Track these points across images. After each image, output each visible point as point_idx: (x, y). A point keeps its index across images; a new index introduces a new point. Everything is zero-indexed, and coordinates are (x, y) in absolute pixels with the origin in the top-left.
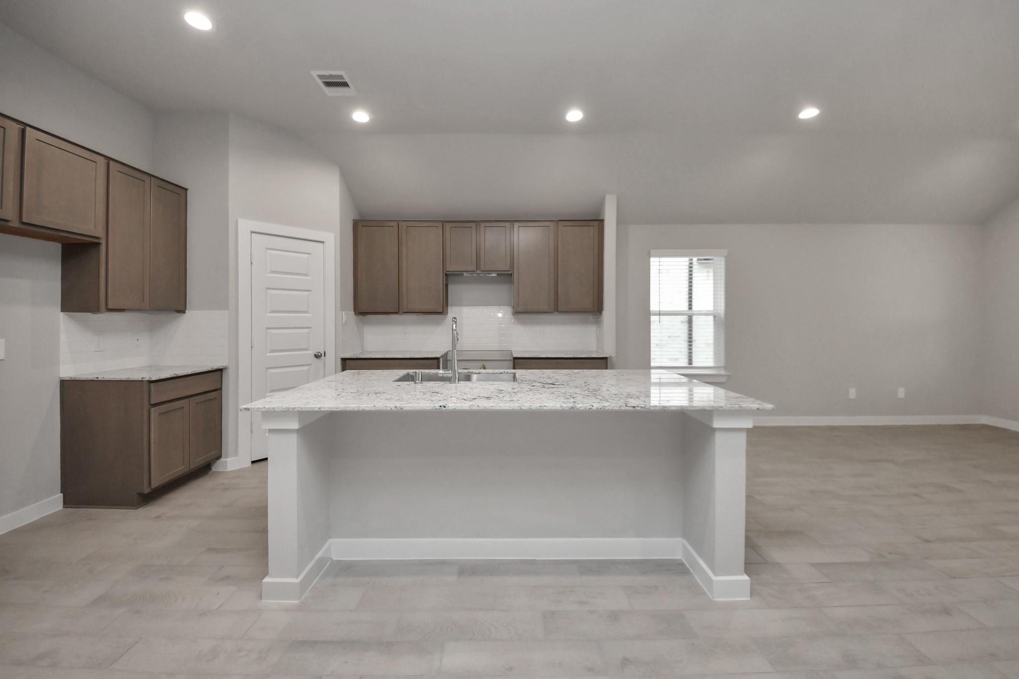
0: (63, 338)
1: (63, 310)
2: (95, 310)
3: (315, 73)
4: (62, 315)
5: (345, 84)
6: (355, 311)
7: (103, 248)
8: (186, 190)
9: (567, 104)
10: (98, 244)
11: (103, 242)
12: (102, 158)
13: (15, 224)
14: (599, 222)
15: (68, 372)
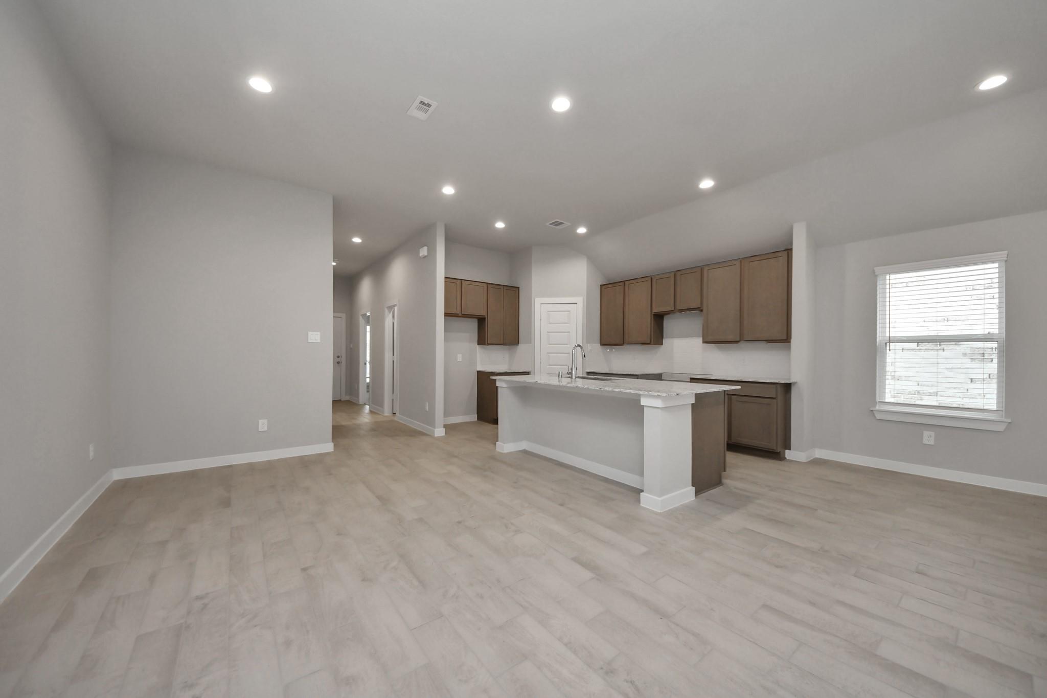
0: (478, 355)
1: (478, 344)
2: (485, 344)
3: (548, 224)
4: (478, 346)
5: (562, 223)
6: (601, 343)
7: (486, 319)
8: (519, 288)
9: (700, 178)
10: (485, 318)
11: (486, 317)
12: (485, 284)
13: (460, 315)
14: (789, 251)
15: (480, 368)
